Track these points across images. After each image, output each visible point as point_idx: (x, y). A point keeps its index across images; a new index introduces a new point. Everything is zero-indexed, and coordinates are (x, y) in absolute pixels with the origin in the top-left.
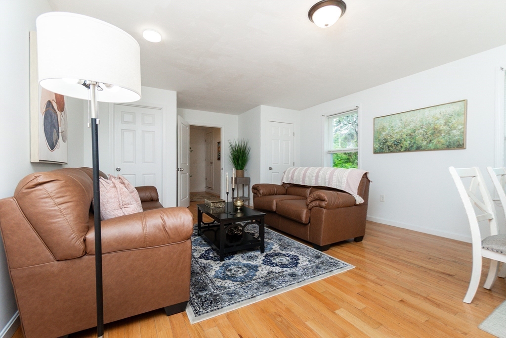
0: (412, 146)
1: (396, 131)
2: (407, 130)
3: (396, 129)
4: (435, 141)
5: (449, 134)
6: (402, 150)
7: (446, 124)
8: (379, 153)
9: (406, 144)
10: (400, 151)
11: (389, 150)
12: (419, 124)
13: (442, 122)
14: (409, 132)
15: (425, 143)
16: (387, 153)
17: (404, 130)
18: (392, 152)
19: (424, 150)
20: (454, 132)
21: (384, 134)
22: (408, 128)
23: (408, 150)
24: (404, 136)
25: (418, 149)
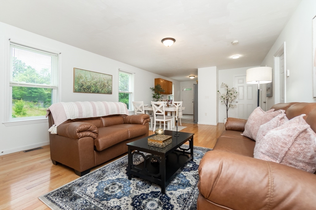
0: (96, 91)
1: (88, 80)
2: (93, 82)
3: (88, 79)
4: (104, 90)
5: (108, 87)
6: (91, 92)
7: (107, 83)
8: (78, 92)
9: (93, 89)
10: (90, 92)
11: (84, 91)
12: (99, 80)
13: (106, 81)
14: (94, 83)
15: (101, 90)
16: (83, 92)
17: (92, 81)
18: (86, 92)
19: (100, 93)
20: (109, 87)
21: (81, 80)
22: (94, 81)
23: (94, 92)
24: (92, 84)
25: (98, 92)
